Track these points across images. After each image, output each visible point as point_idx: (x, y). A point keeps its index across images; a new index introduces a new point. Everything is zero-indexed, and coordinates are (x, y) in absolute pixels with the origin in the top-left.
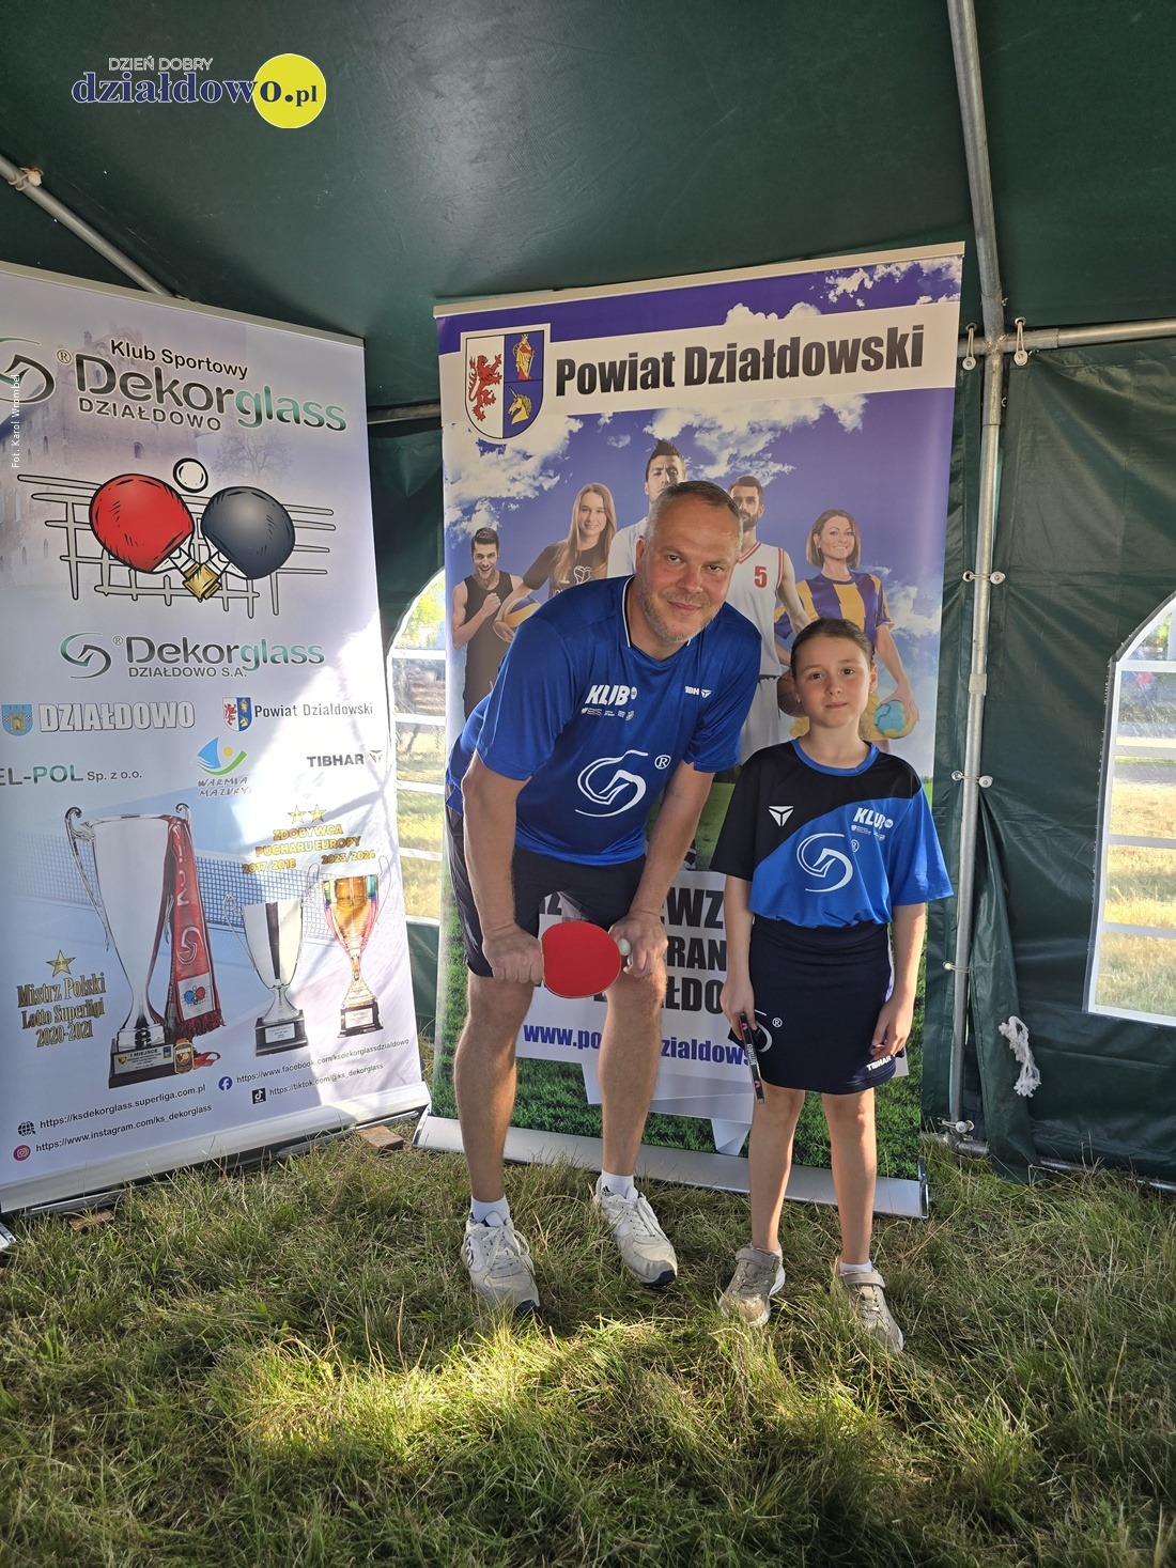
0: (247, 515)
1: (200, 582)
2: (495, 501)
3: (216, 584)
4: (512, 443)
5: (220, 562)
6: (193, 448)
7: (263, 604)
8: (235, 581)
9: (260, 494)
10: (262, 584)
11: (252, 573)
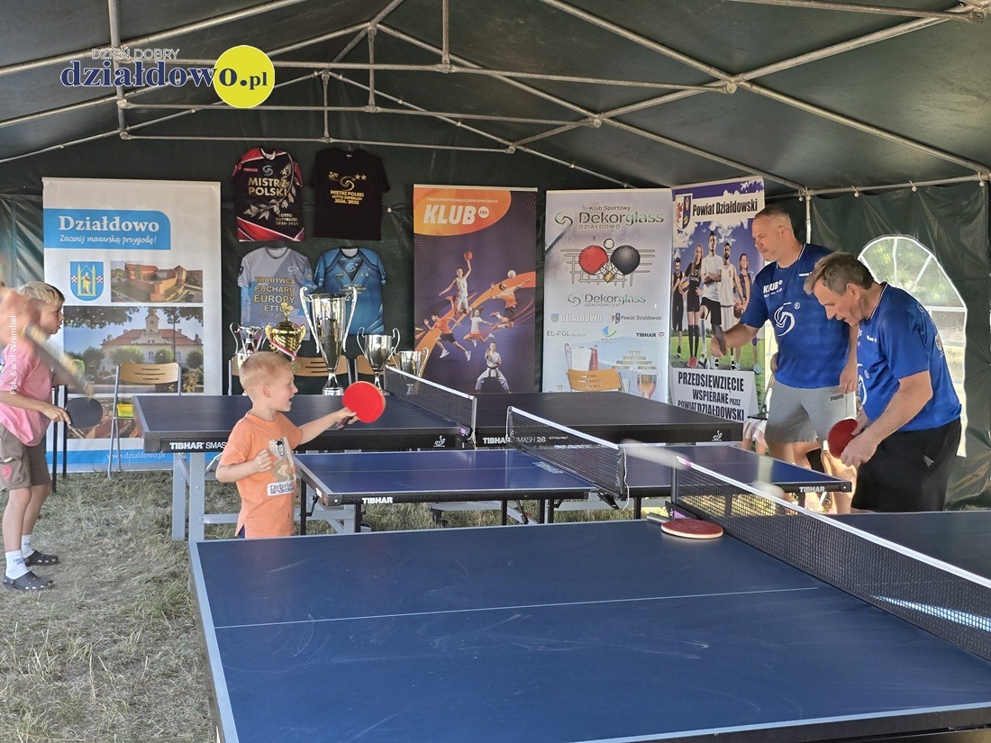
0: (626, 254)
1: (608, 277)
2: (680, 249)
3: (614, 277)
4: (684, 230)
5: (616, 270)
6: (610, 235)
7: (627, 283)
8: (620, 276)
9: (630, 247)
10: (628, 276)
11: (625, 273)
